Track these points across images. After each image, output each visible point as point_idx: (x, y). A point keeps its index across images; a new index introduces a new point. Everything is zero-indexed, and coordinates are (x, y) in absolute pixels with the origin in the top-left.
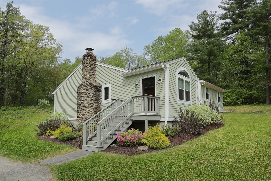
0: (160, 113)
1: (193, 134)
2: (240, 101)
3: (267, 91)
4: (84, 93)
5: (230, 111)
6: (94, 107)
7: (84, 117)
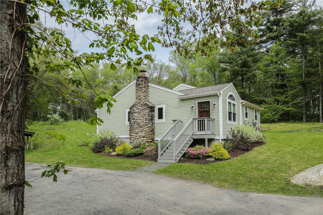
0: (215, 132)
1: (243, 150)
2: (276, 118)
3: (304, 108)
4: (138, 112)
5: (266, 130)
6: (150, 126)
7: (137, 135)
